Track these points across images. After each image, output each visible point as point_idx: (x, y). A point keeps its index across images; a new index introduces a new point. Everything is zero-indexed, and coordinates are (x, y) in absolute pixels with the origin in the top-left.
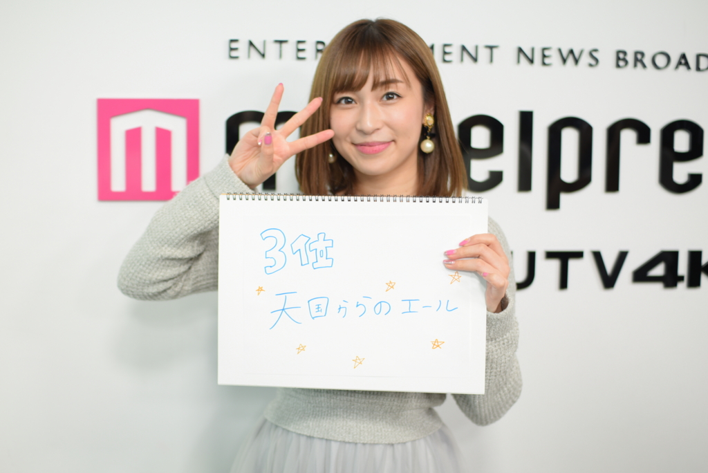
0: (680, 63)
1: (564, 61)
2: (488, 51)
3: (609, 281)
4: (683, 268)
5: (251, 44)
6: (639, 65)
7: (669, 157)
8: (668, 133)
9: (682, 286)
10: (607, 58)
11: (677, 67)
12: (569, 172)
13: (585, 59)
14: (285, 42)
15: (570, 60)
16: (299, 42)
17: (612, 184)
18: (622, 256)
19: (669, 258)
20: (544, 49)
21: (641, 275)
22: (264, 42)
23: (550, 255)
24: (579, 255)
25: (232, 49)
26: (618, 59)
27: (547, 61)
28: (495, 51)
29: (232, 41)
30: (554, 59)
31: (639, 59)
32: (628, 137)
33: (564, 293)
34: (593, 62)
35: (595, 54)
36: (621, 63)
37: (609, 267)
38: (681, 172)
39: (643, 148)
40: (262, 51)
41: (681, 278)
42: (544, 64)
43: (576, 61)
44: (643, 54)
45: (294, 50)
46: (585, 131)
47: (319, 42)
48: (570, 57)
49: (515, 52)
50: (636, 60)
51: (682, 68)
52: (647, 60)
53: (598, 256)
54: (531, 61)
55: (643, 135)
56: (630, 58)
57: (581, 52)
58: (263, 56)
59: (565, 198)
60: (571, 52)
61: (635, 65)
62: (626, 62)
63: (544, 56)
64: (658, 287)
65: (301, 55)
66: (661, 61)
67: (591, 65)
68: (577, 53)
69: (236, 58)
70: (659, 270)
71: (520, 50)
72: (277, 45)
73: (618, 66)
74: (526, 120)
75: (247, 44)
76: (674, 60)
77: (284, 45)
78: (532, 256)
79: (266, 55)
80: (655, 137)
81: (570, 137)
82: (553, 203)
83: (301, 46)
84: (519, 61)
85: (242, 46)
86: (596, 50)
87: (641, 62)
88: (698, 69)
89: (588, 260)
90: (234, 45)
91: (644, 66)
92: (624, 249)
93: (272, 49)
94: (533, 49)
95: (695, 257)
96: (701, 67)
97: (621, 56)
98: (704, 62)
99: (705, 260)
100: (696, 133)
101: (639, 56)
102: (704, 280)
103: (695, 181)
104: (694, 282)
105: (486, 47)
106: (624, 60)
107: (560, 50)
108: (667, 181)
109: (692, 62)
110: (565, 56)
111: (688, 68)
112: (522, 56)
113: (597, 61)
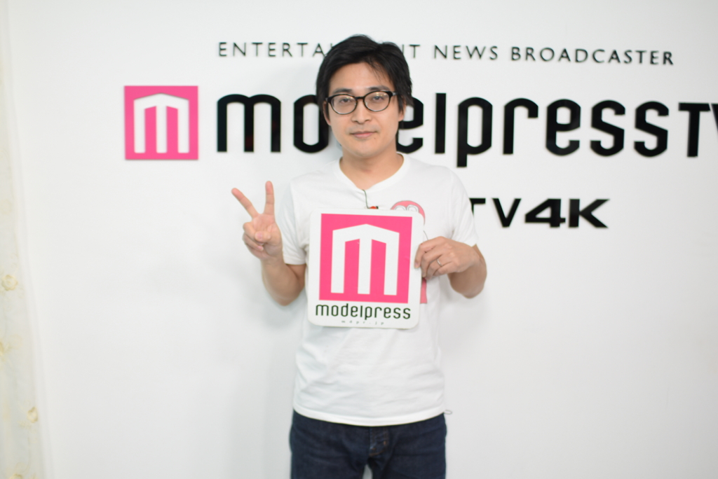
0: (562, 56)
1: (471, 56)
2: (412, 49)
3: (506, 222)
4: (565, 212)
5: (235, 45)
6: (529, 57)
7: (553, 128)
8: (553, 109)
9: (564, 227)
10: (503, 53)
11: (560, 60)
12: (474, 139)
13: (487, 54)
14: (261, 43)
15: (475, 55)
16: (271, 44)
17: (508, 148)
18: (517, 202)
19: (554, 204)
20: (455, 47)
21: (531, 217)
22: (245, 44)
24: (482, 201)
25: (221, 50)
26: (513, 53)
27: (457, 56)
28: (417, 48)
29: (222, 43)
30: (463, 54)
31: (529, 53)
32: (520, 113)
34: (493, 56)
35: (494, 50)
36: (515, 57)
37: (506, 212)
38: (562, 139)
39: (533, 121)
40: (243, 50)
41: (563, 220)
42: (455, 58)
43: (480, 56)
44: (532, 50)
45: (267, 50)
46: (487, 108)
47: (285, 44)
48: (476, 52)
49: (433, 48)
50: (528, 54)
51: (564, 60)
52: (536, 55)
53: (497, 202)
54: (445, 56)
55: (533, 111)
56: (522, 53)
57: (484, 48)
58: (244, 54)
59: (471, 159)
60: (476, 48)
61: (527, 59)
62: (519, 56)
64: (546, 226)
65: (272, 53)
66: (547, 55)
67: (492, 59)
68: (480, 50)
69: (225, 56)
70: (546, 213)
71: (436, 48)
72: (255, 46)
73: (513, 59)
74: (441, 99)
75: (232, 46)
76: (558, 53)
77: (259, 46)
79: (247, 53)
80: (542, 113)
81: (475, 113)
82: (462, 162)
83: (272, 47)
84: (435, 57)
85: (229, 47)
86: (495, 47)
87: (531, 55)
89: (490, 205)
90: (223, 47)
91: (534, 59)
92: (518, 197)
93: (251, 49)
94: (446, 47)
95: (574, 203)
96: (579, 59)
97: (515, 51)
98: (581, 56)
99: (582, 206)
100: (575, 109)
101: (530, 51)
102: (582, 221)
103: (574, 146)
104: (574, 223)
105: (411, 46)
106: (518, 54)
107: (467, 47)
108: (552, 146)
109: (572, 55)
110: (471, 51)
111: (569, 60)
112: (438, 53)
113: (496, 54)
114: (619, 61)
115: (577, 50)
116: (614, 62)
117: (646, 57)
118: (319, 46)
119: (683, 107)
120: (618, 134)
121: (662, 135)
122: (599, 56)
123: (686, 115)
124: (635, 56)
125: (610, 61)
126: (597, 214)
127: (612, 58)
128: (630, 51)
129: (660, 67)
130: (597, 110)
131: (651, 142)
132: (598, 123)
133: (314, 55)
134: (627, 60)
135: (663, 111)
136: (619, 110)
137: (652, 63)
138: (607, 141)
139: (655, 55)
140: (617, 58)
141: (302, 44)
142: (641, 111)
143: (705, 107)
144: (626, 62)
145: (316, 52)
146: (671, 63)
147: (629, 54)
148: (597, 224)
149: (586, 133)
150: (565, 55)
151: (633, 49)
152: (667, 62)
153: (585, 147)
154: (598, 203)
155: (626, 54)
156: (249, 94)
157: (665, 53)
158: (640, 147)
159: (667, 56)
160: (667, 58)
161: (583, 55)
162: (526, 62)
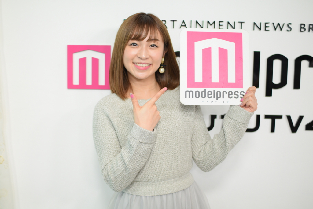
1: (275, 29)
2: (240, 24)
3: (294, 129)
6: (311, 30)
10: (296, 27)
12: (276, 79)
13: (285, 28)
15: (278, 28)
17: (297, 85)
18: (301, 118)
20: (266, 23)
21: (309, 127)
23: (267, 117)
24: (280, 117)
26: (301, 28)
27: (267, 29)
28: (243, 24)
30: (271, 28)
32: (305, 64)
33: (273, 134)
34: (289, 29)
35: (290, 25)
36: (302, 30)
37: (294, 123)
39: (311, 69)
42: (266, 30)
43: (281, 29)
46: (284, 61)
48: (278, 27)
49: (252, 25)
50: (310, 28)
53: (289, 118)
54: (260, 29)
56: (307, 27)
57: (284, 24)
59: (274, 91)
60: (279, 24)
62: (305, 29)
63: (266, 27)
67: (288, 31)
68: (281, 26)
71: (255, 24)
73: (301, 31)
74: (257, 55)
78: (258, 117)
81: (277, 64)
82: (269, 94)
84: (254, 29)
86: (290, 24)
87: (312, 28)
89: (285, 119)
92: (302, 115)
94: (261, 23)
97: (302, 26)
101: (311, 26)
105: (239, 22)
106: (304, 28)
107: (273, 24)
110: (276, 27)
112: (255, 27)
113: (291, 29)
118: (184, 22)
133: (180, 27)
141: (173, 21)
145: (182, 25)
162: (308, 33)
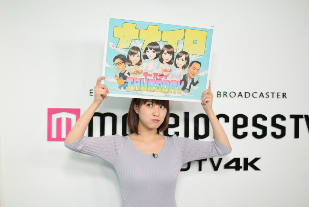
0: (239, 95)
3: (216, 168)
4: (242, 164)
6: (225, 96)
7: (236, 127)
8: (235, 118)
9: (242, 170)
11: (238, 97)
12: (202, 132)
18: (220, 160)
19: (237, 160)
21: (227, 166)
24: (206, 160)
25: (91, 93)
26: (218, 94)
29: (91, 90)
31: (225, 94)
32: (222, 120)
33: (200, 172)
36: (219, 96)
37: (216, 163)
38: (240, 132)
39: (227, 124)
41: (241, 167)
44: (226, 93)
46: (206, 118)
50: (224, 95)
51: (240, 97)
52: (228, 95)
53: (212, 160)
55: (227, 119)
56: (222, 94)
61: (224, 96)
64: (234, 170)
66: (232, 95)
69: (92, 95)
70: (234, 164)
73: (218, 97)
76: (237, 95)
80: (231, 120)
81: (201, 121)
87: (226, 95)
88: (245, 97)
89: (208, 161)
90: (91, 91)
91: (227, 97)
95: (246, 160)
96: (246, 97)
97: (219, 93)
98: (247, 95)
99: (249, 161)
100: (245, 118)
101: (225, 93)
102: (249, 168)
103: (245, 134)
104: (246, 169)
106: (220, 94)
108: (235, 134)
109: (243, 95)
111: (242, 97)
114: (264, 97)
115: (245, 93)
116: (261, 97)
117: (275, 95)
119: (292, 116)
120: (264, 129)
121: (283, 129)
122: (255, 95)
123: (293, 120)
124: (270, 95)
125: (260, 97)
126: (256, 164)
127: (260, 96)
128: (268, 93)
129: (281, 99)
130: (255, 119)
131: (278, 132)
132: (255, 124)
134: (267, 96)
135: (283, 118)
136: (264, 118)
137: (278, 97)
138: (259, 132)
139: (279, 94)
140: (263, 96)
142: (274, 119)
143: (301, 116)
144: (266, 97)
146: (286, 97)
147: (268, 94)
148: (256, 169)
149: (250, 129)
150: (240, 95)
151: (270, 92)
152: (284, 97)
153: (250, 135)
154: (256, 159)
155: (266, 94)
156: (103, 112)
157: (283, 93)
158: (274, 134)
159: (284, 94)
160: (284, 95)
161: (248, 95)
162: (223, 98)
